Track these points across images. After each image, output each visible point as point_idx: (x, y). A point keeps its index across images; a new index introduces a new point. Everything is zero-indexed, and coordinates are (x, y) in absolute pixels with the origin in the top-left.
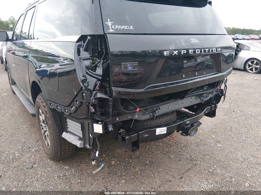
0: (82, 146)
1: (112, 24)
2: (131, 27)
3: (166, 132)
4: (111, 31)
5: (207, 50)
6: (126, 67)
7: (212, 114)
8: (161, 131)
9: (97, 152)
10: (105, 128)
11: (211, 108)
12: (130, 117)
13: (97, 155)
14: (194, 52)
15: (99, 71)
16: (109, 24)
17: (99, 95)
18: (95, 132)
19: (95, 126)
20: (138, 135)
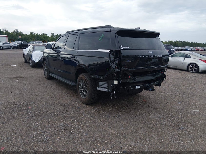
0: (107, 91)
1: (122, 46)
2: (128, 47)
3: (139, 88)
4: (122, 48)
5: (156, 56)
6: (127, 61)
7: (159, 85)
8: (138, 87)
9: (115, 92)
10: (118, 82)
11: (159, 82)
12: (125, 81)
13: (114, 93)
14: (151, 57)
15: (117, 62)
16: (121, 46)
17: (117, 70)
18: (115, 83)
19: (115, 81)
20: (129, 87)
